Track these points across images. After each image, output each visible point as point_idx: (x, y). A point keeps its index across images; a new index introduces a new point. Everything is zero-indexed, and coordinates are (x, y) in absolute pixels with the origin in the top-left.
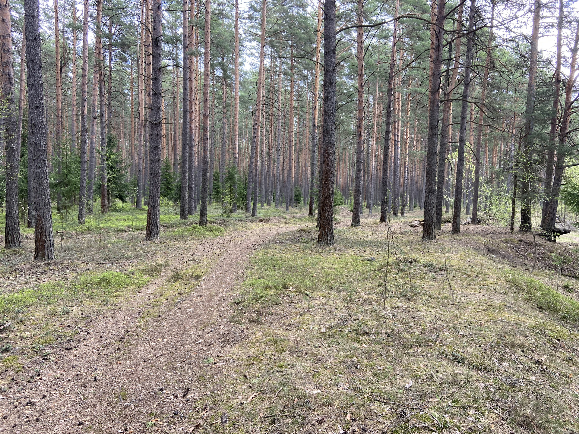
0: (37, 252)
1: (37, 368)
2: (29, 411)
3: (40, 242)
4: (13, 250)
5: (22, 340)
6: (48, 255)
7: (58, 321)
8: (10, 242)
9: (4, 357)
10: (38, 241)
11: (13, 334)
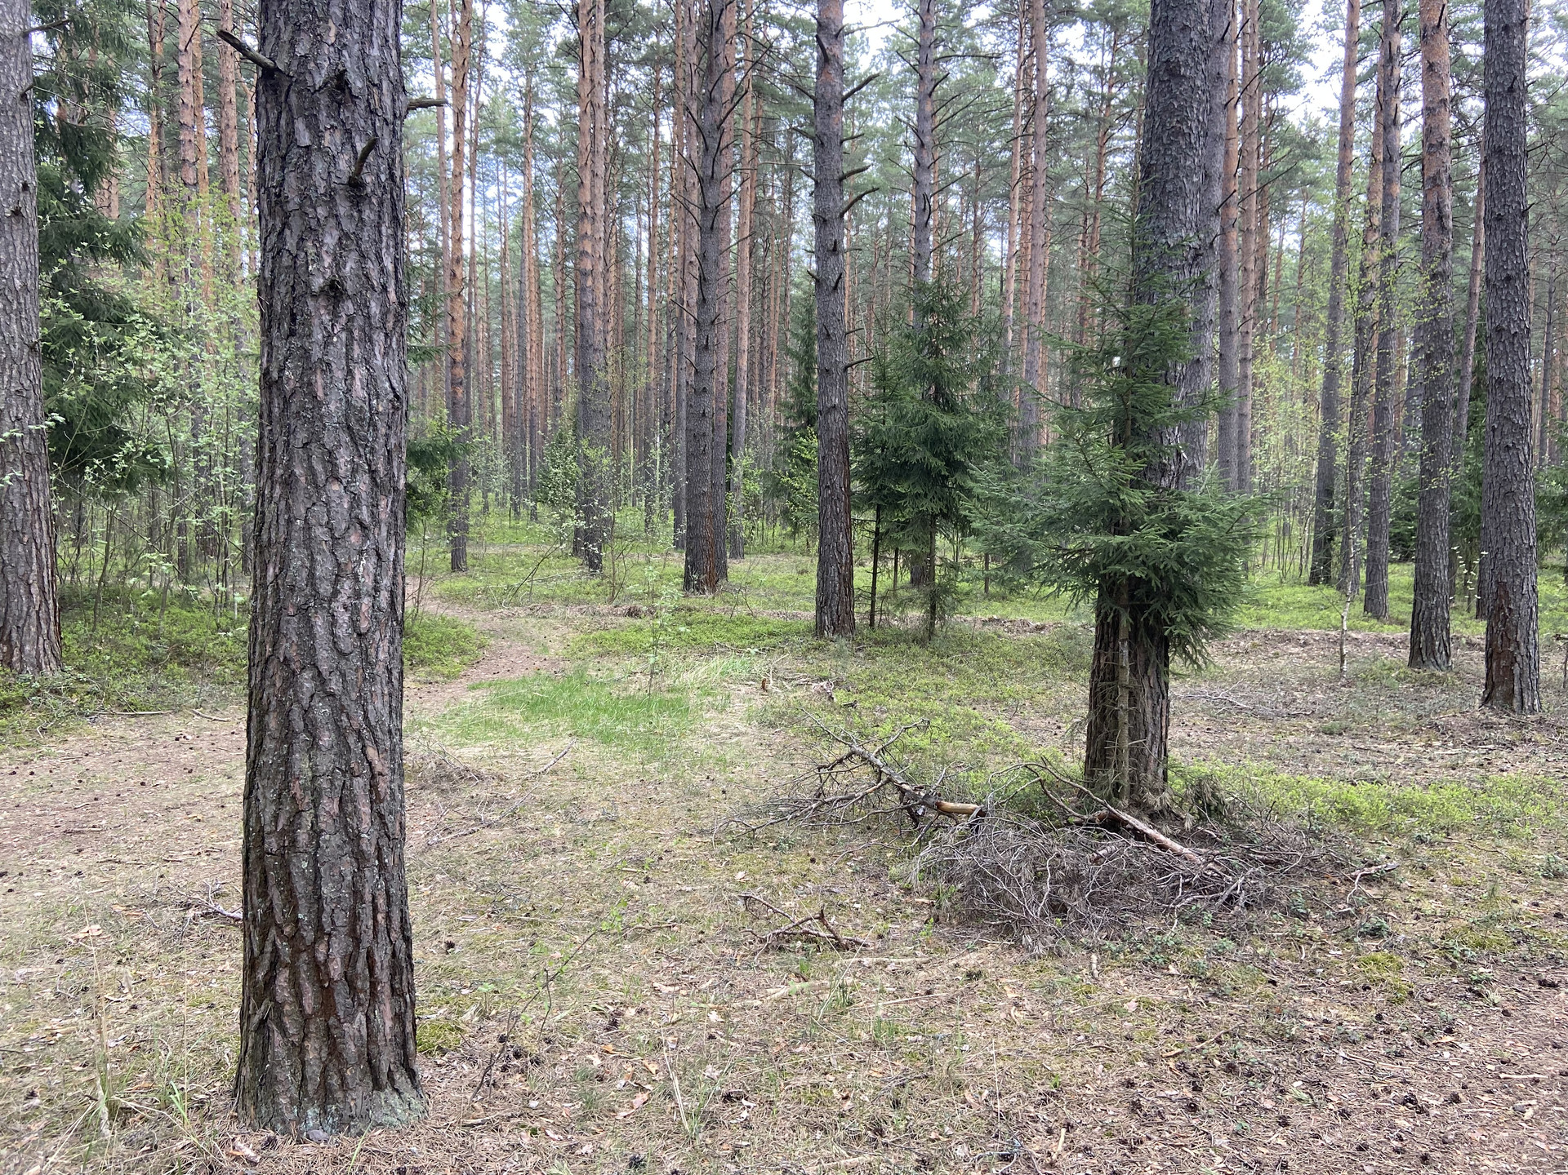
0: (1490, 685)
1: (1447, 1009)
2: (1407, 1125)
3: (1499, 659)
4: (1428, 672)
5: (1417, 918)
6: (1522, 697)
7: (1527, 892)
8: (1423, 652)
9: (1367, 949)
10: (1494, 656)
11: (1397, 894)
